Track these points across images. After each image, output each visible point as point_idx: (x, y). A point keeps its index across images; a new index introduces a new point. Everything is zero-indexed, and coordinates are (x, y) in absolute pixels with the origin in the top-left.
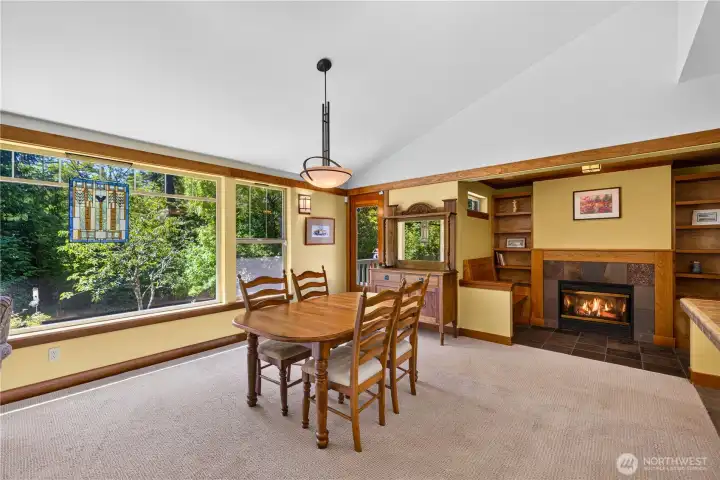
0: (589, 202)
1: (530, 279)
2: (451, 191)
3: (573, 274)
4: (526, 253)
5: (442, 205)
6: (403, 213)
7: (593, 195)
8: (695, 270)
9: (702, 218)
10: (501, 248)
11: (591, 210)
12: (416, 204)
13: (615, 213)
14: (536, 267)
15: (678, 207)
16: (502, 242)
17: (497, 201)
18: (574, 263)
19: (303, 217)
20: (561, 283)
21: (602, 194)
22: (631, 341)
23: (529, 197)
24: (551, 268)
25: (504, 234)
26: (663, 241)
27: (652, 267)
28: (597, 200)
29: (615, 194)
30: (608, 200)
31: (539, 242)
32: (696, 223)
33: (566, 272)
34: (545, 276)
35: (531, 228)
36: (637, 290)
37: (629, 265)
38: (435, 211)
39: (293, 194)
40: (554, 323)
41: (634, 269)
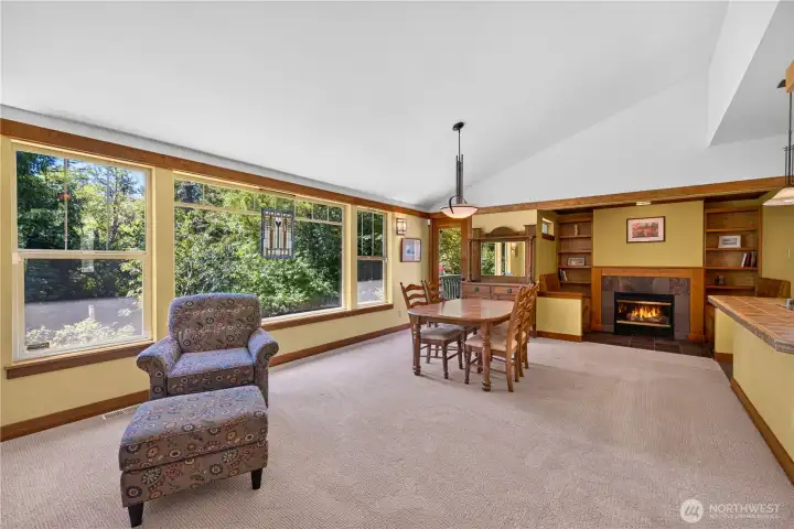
0: (639, 228)
1: (591, 292)
2: (531, 217)
3: (626, 287)
4: (587, 271)
5: (524, 229)
6: (487, 235)
7: (643, 222)
8: (721, 282)
9: (725, 242)
10: (564, 266)
11: (641, 235)
12: (499, 229)
13: (661, 237)
14: (595, 281)
15: (708, 233)
16: (564, 260)
17: (560, 225)
18: (627, 278)
19: (399, 238)
20: (616, 294)
21: (650, 222)
22: (673, 340)
23: (590, 222)
24: (608, 282)
25: (566, 253)
26: (697, 260)
27: (688, 280)
28: (647, 227)
29: (660, 222)
30: (655, 227)
31: (599, 260)
32: (721, 246)
33: (621, 285)
34: (604, 288)
35: (591, 249)
36: (677, 298)
37: (671, 279)
38: (518, 234)
39: (393, 218)
40: (611, 328)
41: (674, 282)
